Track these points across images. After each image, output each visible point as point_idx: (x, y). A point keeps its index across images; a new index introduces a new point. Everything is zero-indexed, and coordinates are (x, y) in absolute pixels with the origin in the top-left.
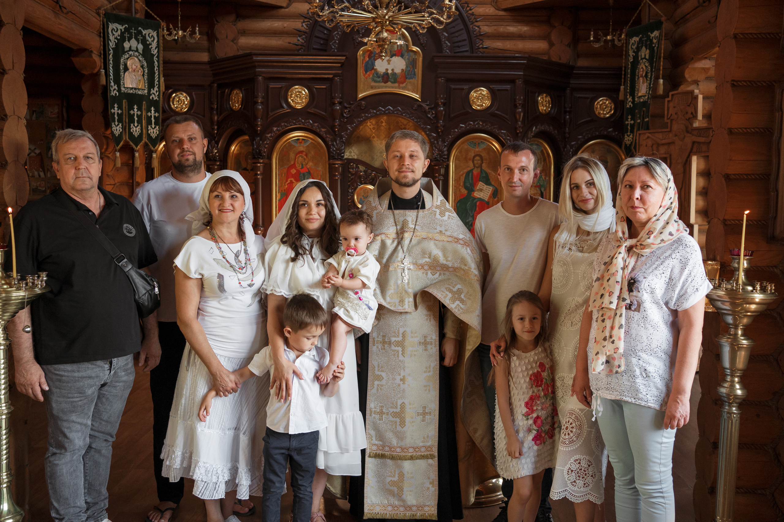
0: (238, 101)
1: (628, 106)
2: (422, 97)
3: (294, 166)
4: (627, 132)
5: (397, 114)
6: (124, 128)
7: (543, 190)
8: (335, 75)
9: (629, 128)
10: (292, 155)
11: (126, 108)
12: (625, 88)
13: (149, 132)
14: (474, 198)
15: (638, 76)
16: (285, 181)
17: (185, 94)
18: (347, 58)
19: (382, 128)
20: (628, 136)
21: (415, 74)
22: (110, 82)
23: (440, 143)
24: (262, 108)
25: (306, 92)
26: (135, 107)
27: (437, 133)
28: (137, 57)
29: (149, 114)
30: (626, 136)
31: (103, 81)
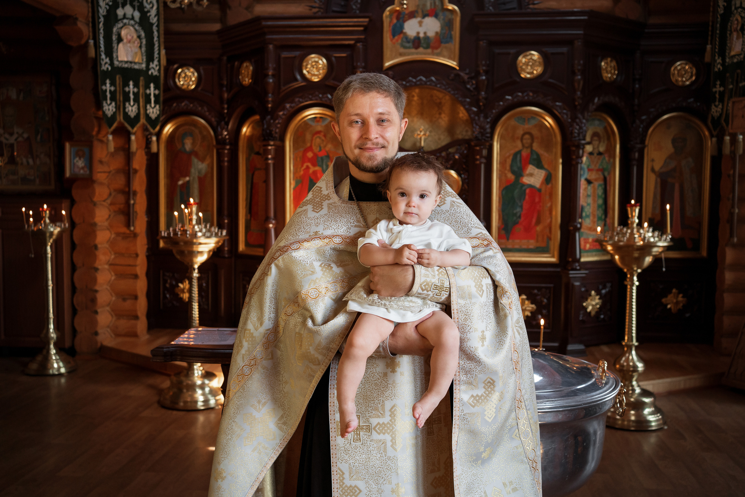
0: (248, 75)
1: (716, 70)
2: (460, 64)
3: (310, 149)
4: (715, 101)
5: (430, 85)
6: (117, 107)
7: (606, 174)
8: (358, 41)
9: (717, 96)
10: (308, 136)
11: (119, 84)
12: (712, 48)
13: (148, 112)
14: (523, 185)
15: (731, 31)
16: (300, 166)
17: (192, 70)
18: (370, 21)
19: (414, 103)
20: (716, 106)
21: (451, 37)
22: (100, 55)
23: (482, 119)
24: (273, 81)
25: (323, 62)
26: (131, 83)
27: (478, 107)
28: (133, 26)
29: (148, 92)
30: (713, 107)
31: (92, 53)
